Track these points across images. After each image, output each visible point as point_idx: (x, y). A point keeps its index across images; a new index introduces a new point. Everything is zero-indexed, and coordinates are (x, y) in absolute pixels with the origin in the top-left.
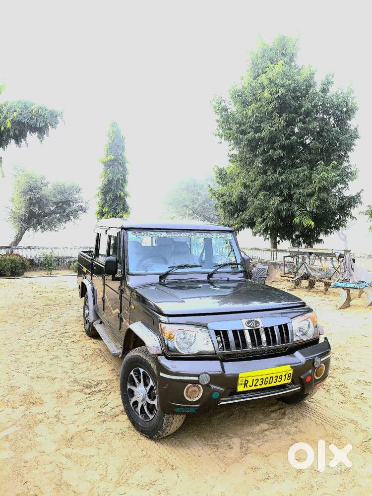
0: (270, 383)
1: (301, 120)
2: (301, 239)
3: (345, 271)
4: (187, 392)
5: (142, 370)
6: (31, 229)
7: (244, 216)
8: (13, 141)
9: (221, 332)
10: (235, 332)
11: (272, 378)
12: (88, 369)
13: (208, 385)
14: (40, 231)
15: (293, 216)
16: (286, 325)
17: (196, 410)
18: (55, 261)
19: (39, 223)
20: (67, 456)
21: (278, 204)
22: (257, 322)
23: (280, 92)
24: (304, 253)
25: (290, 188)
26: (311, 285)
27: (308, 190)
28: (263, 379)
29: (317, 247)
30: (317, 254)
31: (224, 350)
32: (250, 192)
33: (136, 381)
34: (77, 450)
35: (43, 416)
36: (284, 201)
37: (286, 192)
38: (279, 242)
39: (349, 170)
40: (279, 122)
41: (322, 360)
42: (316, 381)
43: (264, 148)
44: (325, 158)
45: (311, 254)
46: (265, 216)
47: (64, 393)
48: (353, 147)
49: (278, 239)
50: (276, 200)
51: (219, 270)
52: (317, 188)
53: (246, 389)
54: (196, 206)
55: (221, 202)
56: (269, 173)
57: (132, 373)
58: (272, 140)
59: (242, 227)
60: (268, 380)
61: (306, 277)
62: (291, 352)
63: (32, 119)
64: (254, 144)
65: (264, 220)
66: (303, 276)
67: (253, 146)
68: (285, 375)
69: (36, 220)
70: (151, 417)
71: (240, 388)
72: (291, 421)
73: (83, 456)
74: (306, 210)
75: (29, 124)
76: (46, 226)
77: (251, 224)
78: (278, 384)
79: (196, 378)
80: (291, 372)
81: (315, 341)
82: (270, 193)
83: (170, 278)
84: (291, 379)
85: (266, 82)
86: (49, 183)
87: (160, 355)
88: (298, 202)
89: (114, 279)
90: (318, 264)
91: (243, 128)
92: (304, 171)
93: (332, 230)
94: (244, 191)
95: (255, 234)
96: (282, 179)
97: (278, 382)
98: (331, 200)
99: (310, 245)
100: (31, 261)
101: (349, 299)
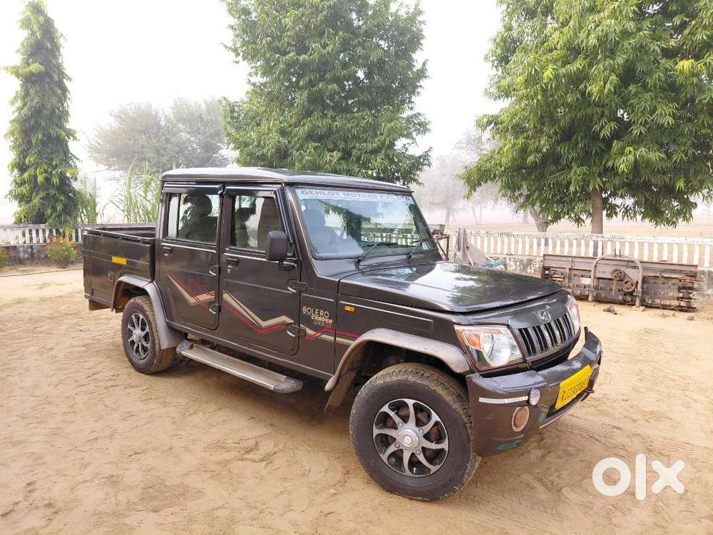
4: (514, 420)
9: (523, 331)
25: (346, 140)
33: (397, 420)
70: (435, 469)
94: (284, 141)
96: (336, 126)
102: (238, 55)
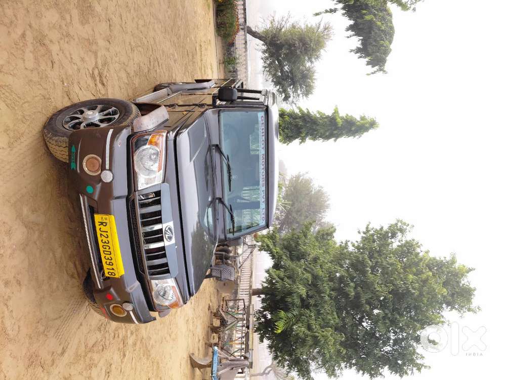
0: (104, 251)
1: (386, 314)
2: (263, 320)
3: (230, 360)
4: (93, 158)
5: (116, 117)
6: (265, 48)
7: (285, 258)
8: (352, 22)
9: (159, 198)
10: (159, 213)
11: (109, 253)
12: (119, 79)
13: (101, 180)
14: (263, 56)
15: (287, 310)
16: (168, 271)
17: (73, 169)
18: (234, 68)
19: (272, 55)
20: (23, 35)
21: (299, 293)
22: (170, 238)
23: (414, 291)
24: (248, 321)
25: (315, 305)
26: (214, 330)
27: (315, 324)
28: (109, 243)
29: (256, 336)
30: (247, 335)
31: (139, 200)
32: (310, 264)
33: (105, 112)
34: (30, 47)
35: (69, 21)
36: (302, 300)
37: (312, 302)
38: (259, 296)
39: (336, 368)
40: (383, 292)
41: (131, 313)
42: (108, 307)
43: (355, 277)
44: (349, 343)
45: (248, 327)
46: (286, 279)
47: (94, 47)
48: (361, 372)
49: (263, 296)
50: (303, 291)
51: (227, 210)
52: (317, 334)
53: (97, 224)
54: (294, 215)
55: (299, 234)
56: (330, 283)
57: (114, 108)
58: (365, 285)
59: (273, 257)
60: (107, 250)
61: (223, 323)
62: (139, 278)
63: (375, 41)
64: (360, 267)
65: (282, 279)
66: (225, 320)
67: (358, 266)
68: (113, 269)
69: (274, 51)
70: (66, 126)
71: (98, 218)
72: (64, 283)
73: (24, 52)
74: (293, 324)
75: (369, 38)
76: (268, 62)
77: (276, 266)
78: (104, 261)
79: (107, 167)
80: (117, 276)
81: (151, 306)
82: (310, 285)
83: (216, 156)
84: (109, 276)
85: (424, 276)
86: (312, 62)
87: (132, 130)
88: (301, 315)
89: (214, 98)
90: (237, 335)
91: (376, 255)
92: (334, 319)
93: (273, 352)
94: (310, 258)
95: (268, 271)
96: (325, 297)
97: (106, 260)
98: (306, 349)
99: (258, 330)
100: (232, 44)
101: (201, 367)
102: (364, 233)
